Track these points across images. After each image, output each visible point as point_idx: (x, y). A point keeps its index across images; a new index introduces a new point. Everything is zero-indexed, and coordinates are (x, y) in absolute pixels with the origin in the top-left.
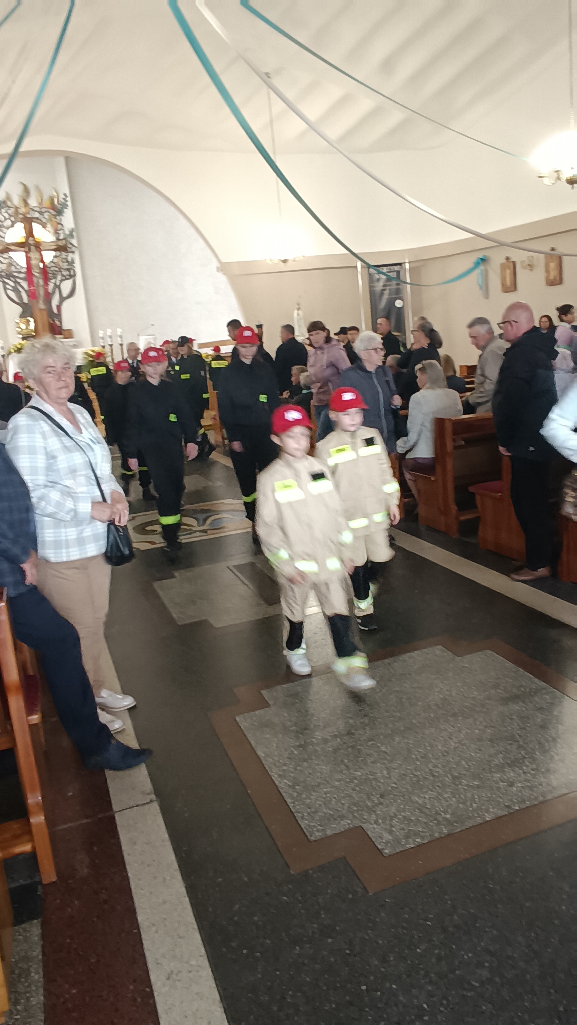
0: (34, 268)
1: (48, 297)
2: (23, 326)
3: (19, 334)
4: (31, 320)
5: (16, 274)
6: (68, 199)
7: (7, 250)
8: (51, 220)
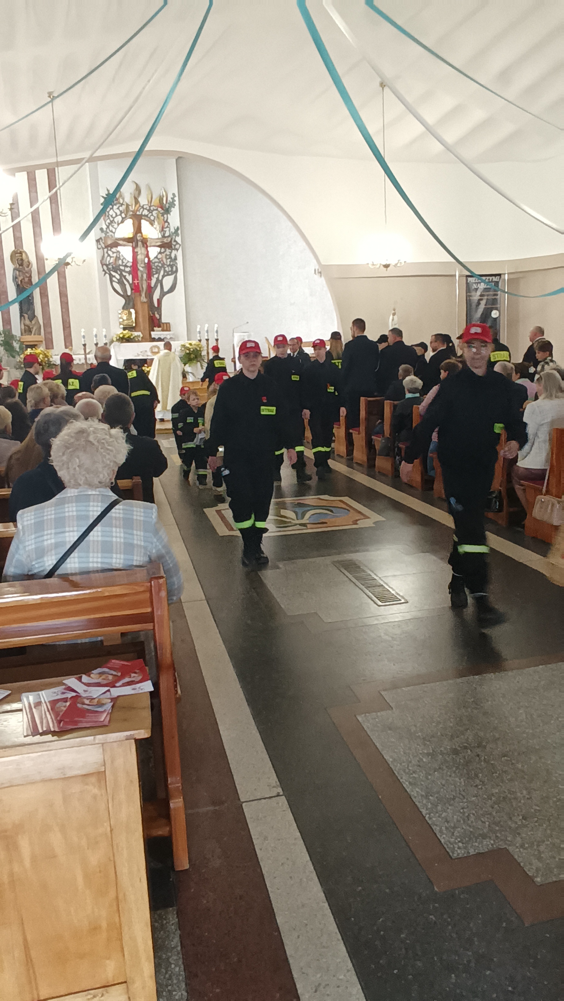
0: (140, 262)
1: (150, 291)
2: (125, 317)
3: (120, 324)
4: (133, 311)
5: (122, 268)
6: (176, 199)
7: (115, 244)
8: (158, 218)
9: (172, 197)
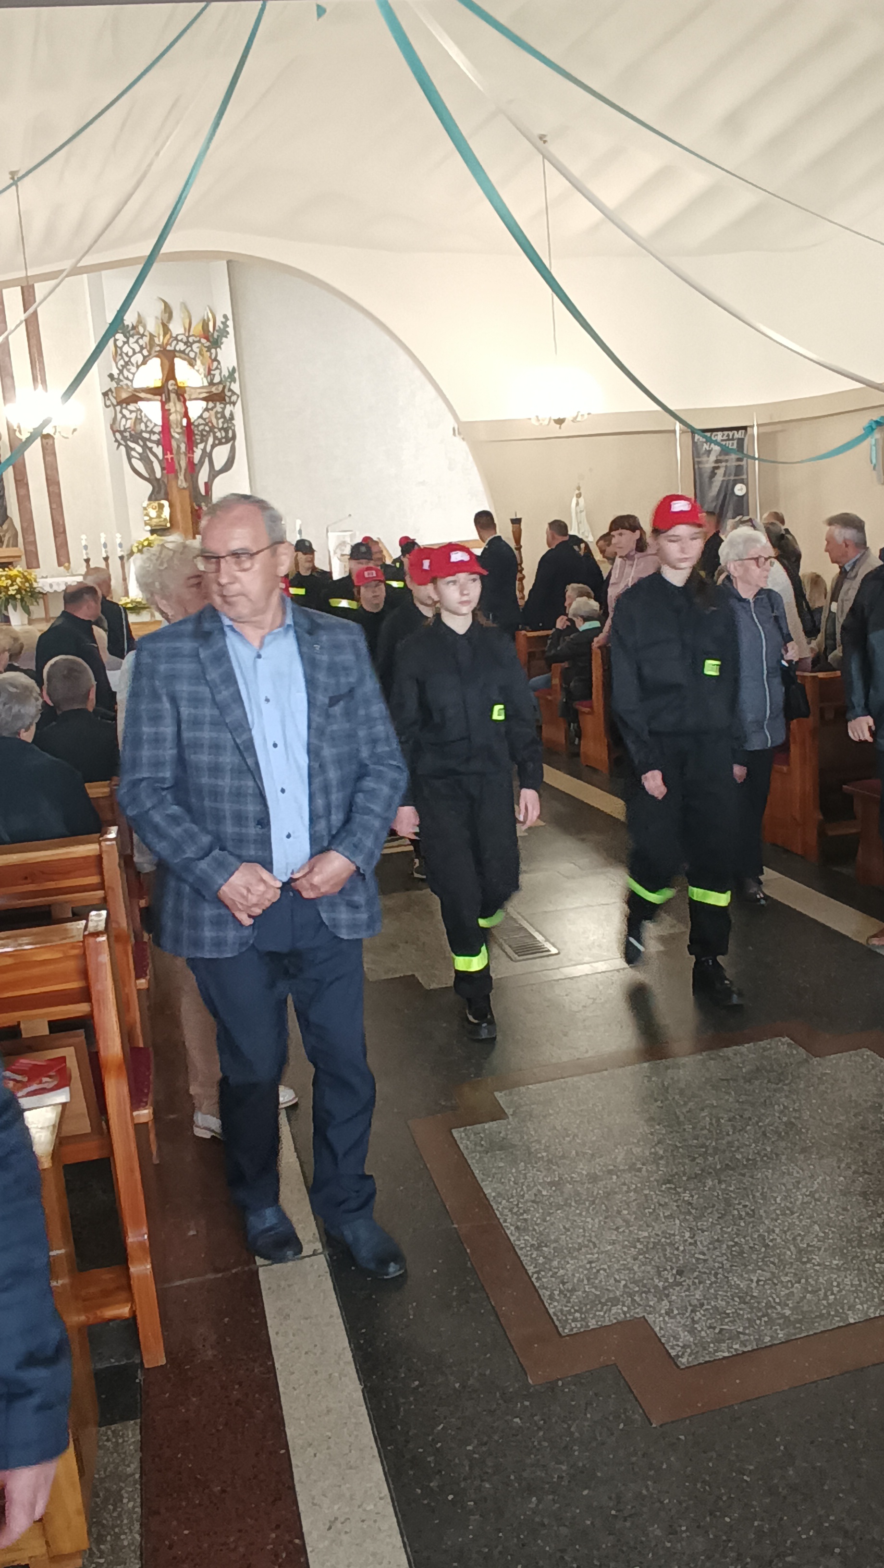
0: (175, 426)
1: (193, 469)
2: (153, 513)
3: (146, 524)
4: (166, 503)
5: (146, 435)
6: (230, 323)
7: (134, 398)
8: (201, 354)
9: (223, 320)
